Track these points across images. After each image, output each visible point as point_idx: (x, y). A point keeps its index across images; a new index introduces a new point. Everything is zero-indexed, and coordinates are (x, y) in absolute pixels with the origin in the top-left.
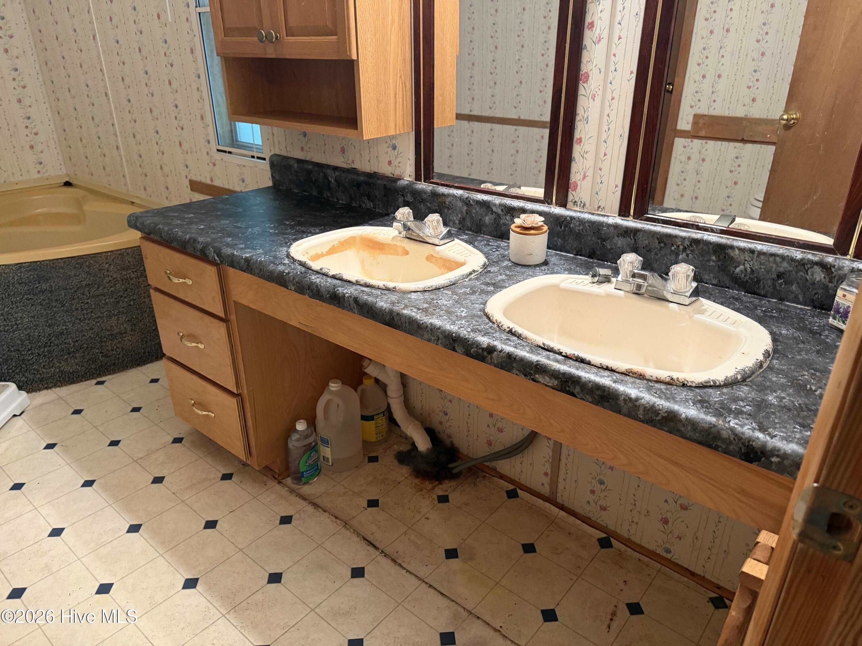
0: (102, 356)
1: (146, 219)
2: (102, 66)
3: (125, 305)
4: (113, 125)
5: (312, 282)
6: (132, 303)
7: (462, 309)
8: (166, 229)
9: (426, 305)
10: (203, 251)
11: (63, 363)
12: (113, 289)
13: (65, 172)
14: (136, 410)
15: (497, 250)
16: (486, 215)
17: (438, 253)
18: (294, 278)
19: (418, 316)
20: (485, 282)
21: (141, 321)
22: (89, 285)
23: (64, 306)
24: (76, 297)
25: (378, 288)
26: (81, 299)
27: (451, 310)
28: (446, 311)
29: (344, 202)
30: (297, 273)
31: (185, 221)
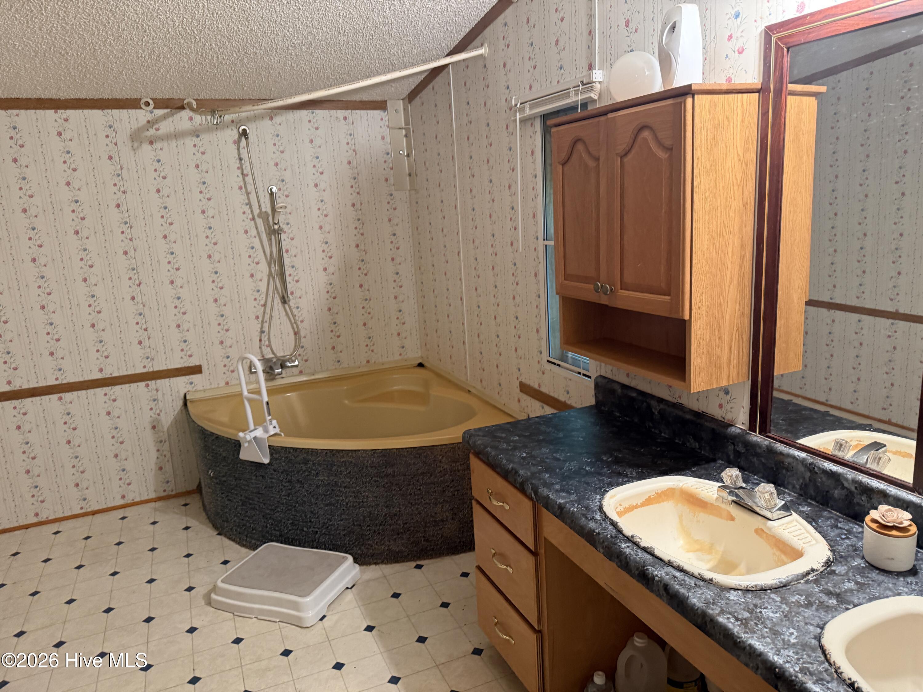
0: (424, 540)
1: (477, 438)
2: (461, 276)
3: (450, 494)
4: (463, 324)
5: (621, 551)
6: (456, 493)
7: (792, 630)
8: (493, 453)
9: (747, 615)
10: (522, 484)
11: (392, 542)
12: (442, 479)
13: (420, 355)
14: (445, 605)
15: (848, 538)
16: (835, 488)
17: (770, 529)
18: (603, 542)
19: (736, 629)
20: (827, 589)
21: (461, 511)
22: (424, 473)
23: (401, 490)
24: (412, 483)
25: (692, 575)
26: (415, 485)
27: (777, 628)
28: (771, 629)
29: (667, 436)
30: (607, 535)
31: (510, 445)
